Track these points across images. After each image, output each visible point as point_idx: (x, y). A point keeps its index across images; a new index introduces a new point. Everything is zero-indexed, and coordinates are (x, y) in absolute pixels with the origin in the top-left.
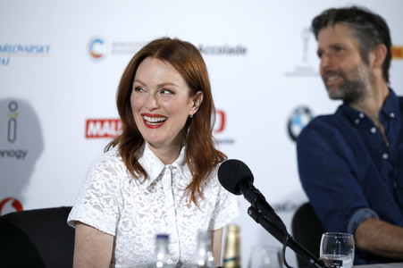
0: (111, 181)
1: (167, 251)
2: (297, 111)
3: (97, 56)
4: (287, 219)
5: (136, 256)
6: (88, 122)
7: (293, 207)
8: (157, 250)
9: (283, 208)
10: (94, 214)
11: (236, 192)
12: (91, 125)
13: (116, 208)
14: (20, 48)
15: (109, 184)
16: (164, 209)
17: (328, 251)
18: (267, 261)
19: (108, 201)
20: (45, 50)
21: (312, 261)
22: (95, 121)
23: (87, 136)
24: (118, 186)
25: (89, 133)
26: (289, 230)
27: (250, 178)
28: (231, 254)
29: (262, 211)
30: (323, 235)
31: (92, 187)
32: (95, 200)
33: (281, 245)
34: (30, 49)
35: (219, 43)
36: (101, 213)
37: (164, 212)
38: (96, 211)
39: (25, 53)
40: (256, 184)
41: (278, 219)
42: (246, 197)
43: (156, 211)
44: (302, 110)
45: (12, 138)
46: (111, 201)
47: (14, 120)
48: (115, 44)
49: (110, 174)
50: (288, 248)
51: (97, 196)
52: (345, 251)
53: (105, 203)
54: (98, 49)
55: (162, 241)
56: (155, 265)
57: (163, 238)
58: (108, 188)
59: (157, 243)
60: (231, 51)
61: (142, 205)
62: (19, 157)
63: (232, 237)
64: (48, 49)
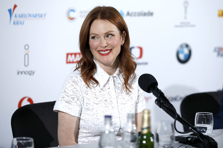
0: (75, 88)
2: (181, 46)
3: (72, 19)
4: (177, 106)
5: (96, 125)
6: (68, 55)
7: (181, 98)
8: (105, 124)
9: (175, 99)
10: (66, 106)
11: (148, 91)
12: (69, 56)
13: (78, 102)
14: (30, 15)
15: (74, 90)
16: (111, 99)
17: (199, 122)
18: (166, 129)
19: (73, 99)
20: (43, 16)
21: (190, 128)
22: (71, 54)
23: (67, 63)
24: (79, 90)
25: (68, 61)
26: (178, 112)
27: (156, 84)
28: (146, 125)
29: (163, 102)
30: (197, 114)
31: (65, 92)
32: (66, 98)
33: (173, 120)
34: (35, 16)
35: (138, 10)
36: (70, 105)
37: (111, 101)
38: (67, 104)
39: (33, 18)
40: (159, 87)
41: (172, 105)
42: (154, 94)
43: (106, 101)
44: (184, 46)
45: (26, 64)
46: (76, 99)
47: (27, 54)
48: (81, 12)
49: (74, 84)
50: (177, 121)
51: (68, 96)
52: (208, 122)
53: (72, 100)
54: (72, 15)
58: (74, 92)
59: (105, 120)
60: (145, 14)
61: (97, 98)
62: (30, 74)
63: (146, 116)
64: (45, 15)
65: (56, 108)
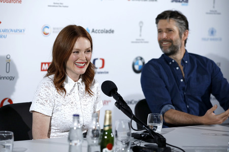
0: (48, 92)
1: (79, 122)
2: (137, 59)
3: (46, 34)
4: (132, 107)
5: (64, 123)
6: (42, 64)
7: (135, 102)
8: (74, 121)
9: (131, 103)
10: (41, 107)
11: (109, 95)
12: (44, 65)
13: (51, 104)
14: (12, 30)
15: (47, 94)
16: (76, 102)
17: (151, 122)
18: (124, 127)
19: (46, 101)
20: (23, 31)
21: (144, 126)
22: (45, 63)
23: (42, 70)
24: (51, 94)
25: (43, 69)
26: (134, 113)
27: (116, 89)
28: (107, 123)
29: (121, 104)
30: (149, 115)
31: (39, 95)
32: (41, 101)
33: (130, 119)
34: (16, 31)
35: (102, 28)
36: (44, 107)
38: (42, 106)
39: (14, 32)
40: (119, 92)
41: (129, 107)
42: (114, 98)
43: (72, 103)
44: (139, 58)
45: (8, 71)
46: (48, 101)
47: (9, 63)
48: (54, 29)
49: (47, 89)
50: (133, 120)
51: (42, 99)
52: (159, 122)
53: (45, 102)
54: (47, 31)
55: (76, 117)
56: (73, 128)
57: (76, 116)
58: (47, 96)
59: (74, 118)
60: (107, 32)
61: (66, 101)
62: (11, 79)
63: (108, 116)
64: (24, 30)
65: (31, 109)
